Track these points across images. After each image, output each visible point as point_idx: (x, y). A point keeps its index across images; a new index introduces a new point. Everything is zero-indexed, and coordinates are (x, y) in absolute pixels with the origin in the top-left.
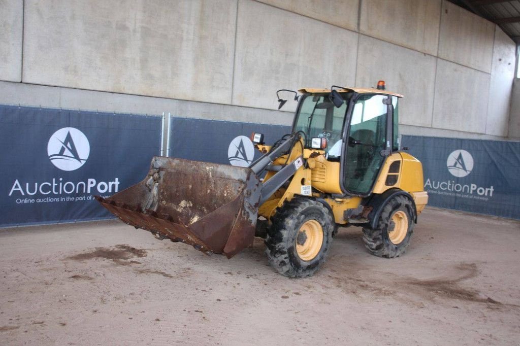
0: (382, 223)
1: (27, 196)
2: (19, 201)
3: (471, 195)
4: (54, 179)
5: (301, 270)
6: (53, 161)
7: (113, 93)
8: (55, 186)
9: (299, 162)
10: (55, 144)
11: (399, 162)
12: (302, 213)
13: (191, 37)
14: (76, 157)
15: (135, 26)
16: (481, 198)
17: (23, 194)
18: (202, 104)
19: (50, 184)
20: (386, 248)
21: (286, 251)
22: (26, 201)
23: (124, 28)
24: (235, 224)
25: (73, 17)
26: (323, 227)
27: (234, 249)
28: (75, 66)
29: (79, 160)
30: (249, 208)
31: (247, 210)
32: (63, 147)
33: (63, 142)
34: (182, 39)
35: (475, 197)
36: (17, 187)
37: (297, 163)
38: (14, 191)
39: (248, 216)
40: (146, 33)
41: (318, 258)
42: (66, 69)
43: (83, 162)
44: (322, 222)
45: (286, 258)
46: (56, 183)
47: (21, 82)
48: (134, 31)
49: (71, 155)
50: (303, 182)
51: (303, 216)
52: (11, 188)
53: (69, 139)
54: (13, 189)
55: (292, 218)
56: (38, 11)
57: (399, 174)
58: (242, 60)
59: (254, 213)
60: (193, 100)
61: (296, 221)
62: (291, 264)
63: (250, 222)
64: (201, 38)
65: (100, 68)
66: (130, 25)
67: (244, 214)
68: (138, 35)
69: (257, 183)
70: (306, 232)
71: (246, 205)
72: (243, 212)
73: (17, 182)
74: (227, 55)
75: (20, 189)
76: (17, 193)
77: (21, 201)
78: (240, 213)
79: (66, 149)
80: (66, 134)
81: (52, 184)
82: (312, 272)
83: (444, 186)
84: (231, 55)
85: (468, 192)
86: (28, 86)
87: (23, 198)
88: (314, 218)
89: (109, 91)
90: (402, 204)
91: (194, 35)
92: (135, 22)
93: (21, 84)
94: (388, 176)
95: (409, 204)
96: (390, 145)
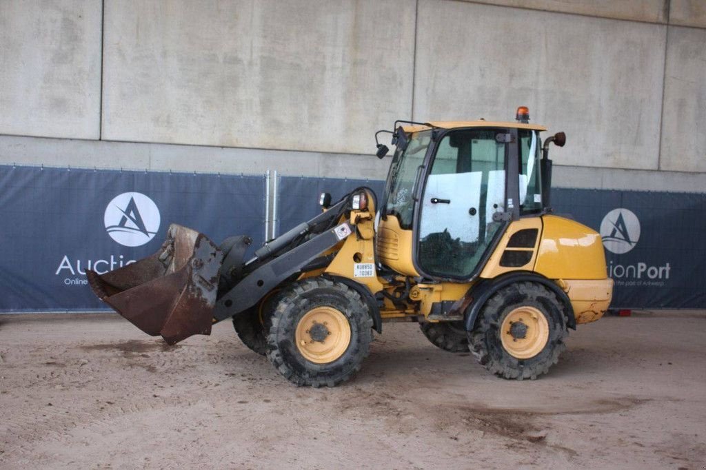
0: (486, 323)
1: (78, 276)
2: (68, 282)
3: (639, 280)
4: (112, 257)
5: (307, 376)
6: (111, 234)
7: (223, 147)
8: (114, 265)
9: (343, 229)
10: (113, 212)
12: (303, 297)
13: (339, 63)
14: (142, 228)
15: (251, 56)
16: (653, 284)
17: (73, 273)
18: (360, 157)
19: (107, 263)
20: (496, 363)
21: (277, 345)
22: (77, 282)
23: (236, 61)
24: (178, 302)
25: (165, 54)
26: (349, 319)
27: (178, 333)
28: (168, 116)
29: (146, 233)
30: (200, 282)
31: (198, 285)
32: (124, 217)
33: (124, 210)
34: (324, 68)
35: (644, 283)
36: (66, 264)
37: (340, 231)
38: (62, 269)
39: (200, 294)
40: (269, 64)
41: (342, 362)
42: (156, 120)
43: (152, 236)
44: (346, 311)
45: (277, 355)
46: (114, 261)
47: (100, 140)
48: (251, 63)
49: (135, 226)
50: (357, 258)
51: (304, 301)
52: (59, 265)
53: (132, 206)
54: (61, 267)
55: (286, 302)
56: (120, 50)
57: (535, 250)
58: (427, 90)
59: (210, 290)
60: (343, 152)
61: (293, 306)
62: (287, 365)
63: (205, 301)
64: (356, 63)
65: (202, 116)
66: (244, 56)
67: (193, 290)
68: (257, 68)
69: (213, 252)
70: (318, 322)
71: (196, 279)
72: (190, 287)
73: (66, 258)
74: (401, 84)
75: (69, 267)
76: (65, 272)
77: (71, 282)
78: (185, 289)
79: (129, 220)
80: (128, 202)
81: (110, 262)
82: (330, 381)
84: (407, 84)
85: (634, 276)
86: (109, 143)
87: (73, 277)
88: (330, 304)
89: (217, 144)
90: (529, 296)
91: (343, 60)
92: (252, 52)
93: (101, 142)
94: (506, 253)
95: (548, 297)
96: (513, 204)
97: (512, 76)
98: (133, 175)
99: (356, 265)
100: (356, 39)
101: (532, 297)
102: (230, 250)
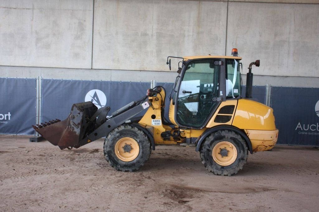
0: (205, 148)
5: (119, 166)
7: (141, 71)
9: (146, 104)
11: (233, 106)
12: (118, 132)
13: (191, 33)
15: (153, 32)
20: (209, 167)
21: (106, 152)
23: (145, 34)
24: (64, 132)
25: (117, 33)
26: (138, 143)
27: (64, 145)
28: (118, 59)
29: (101, 106)
30: (73, 125)
31: (72, 126)
34: (184, 36)
37: (144, 105)
39: (73, 129)
40: (160, 35)
41: (135, 161)
42: (113, 60)
44: (137, 139)
45: (107, 157)
47: (92, 69)
48: (152, 35)
50: (153, 117)
51: (118, 134)
55: (110, 134)
56: (99, 33)
57: (233, 115)
58: (233, 43)
59: (77, 128)
61: (113, 136)
62: (111, 161)
63: (75, 132)
64: (198, 33)
65: (132, 58)
66: (149, 33)
67: (71, 128)
68: (155, 37)
69: (79, 112)
70: (127, 144)
71: (72, 123)
72: (69, 126)
74: (220, 41)
78: (67, 127)
80: (94, 92)
82: (130, 170)
83: (313, 128)
84: (223, 41)
86: (95, 70)
88: (130, 136)
89: (138, 70)
90: (226, 137)
91: (193, 32)
92: (153, 31)
93: (92, 70)
94: (217, 116)
95: (236, 137)
96: (222, 94)
97: (276, 35)
98: (96, 82)
99: (153, 120)
100: (199, 23)
101: (228, 137)
102: (101, 112)
